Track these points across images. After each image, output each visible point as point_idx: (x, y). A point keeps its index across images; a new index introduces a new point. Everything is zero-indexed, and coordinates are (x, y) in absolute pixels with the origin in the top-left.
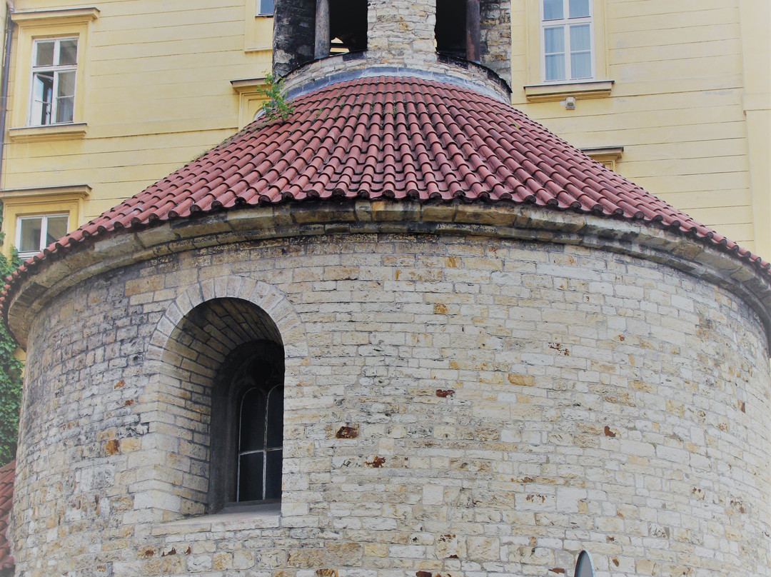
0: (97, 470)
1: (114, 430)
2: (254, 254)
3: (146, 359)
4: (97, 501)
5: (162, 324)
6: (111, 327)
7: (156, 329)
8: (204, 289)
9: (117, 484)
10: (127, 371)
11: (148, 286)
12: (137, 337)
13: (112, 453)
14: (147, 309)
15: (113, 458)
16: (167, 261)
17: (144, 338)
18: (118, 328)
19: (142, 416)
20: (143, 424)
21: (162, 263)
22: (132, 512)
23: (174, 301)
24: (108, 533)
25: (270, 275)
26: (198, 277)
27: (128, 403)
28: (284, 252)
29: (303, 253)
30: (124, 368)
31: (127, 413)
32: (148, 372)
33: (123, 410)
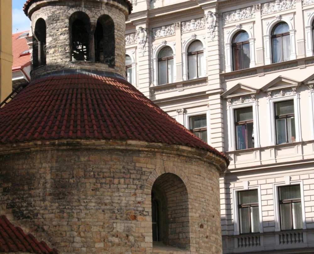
0: (126, 225)
1: (133, 212)
2: (179, 160)
3: (145, 188)
4: (127, 236)
5: (151, 177)
6: (127, 172)
7: (148, 178)
8: (165, 168)
9: (137, 232)
10: (137, 191)
11: (144, 161)
12: (140, 179)
13: (133, 220)
14: (144, 170)
15: (134, 222)
16: (151, 154)
17: (144, 180)
18: (131, 173)
19: (145, 209)
20: (146, 212)
21: (149, 154)
22: (144, 243)
23: (155, 169)
24: (133, 249)
25: (183, 169)
26: (163, 163)
27: (139, 203)
28: (186, 162)
29: (190, 163)
30: (135, 189)
31: (139, 206)
32: (146, 193)
33: (137, 205)
